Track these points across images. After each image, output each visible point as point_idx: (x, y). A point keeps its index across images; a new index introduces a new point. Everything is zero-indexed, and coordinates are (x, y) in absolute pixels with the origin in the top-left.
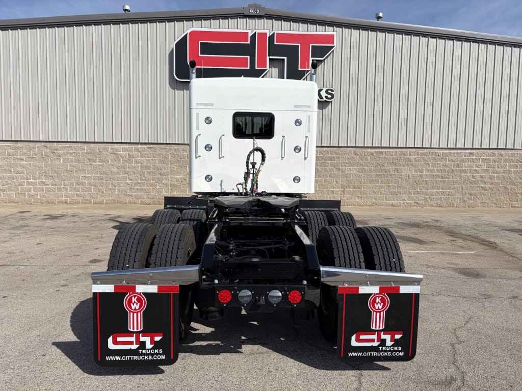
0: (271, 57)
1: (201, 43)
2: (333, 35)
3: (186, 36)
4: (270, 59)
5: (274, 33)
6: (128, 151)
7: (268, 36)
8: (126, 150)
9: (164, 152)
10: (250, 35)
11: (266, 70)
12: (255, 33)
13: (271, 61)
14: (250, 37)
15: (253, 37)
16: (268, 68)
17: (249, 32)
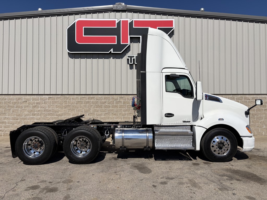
0: (131, 36)
1: (84, 28)
2: (172, 21)
3: (75, 23)
4: (130, 37)
5: (133, 20)
7: (129, 22)
8: (35, 99)
9: (60, 100)
10: (117, 22)
11: (128, 44)
12: (120, 20)
13: (131, 39)
14: (117, 23)
15: (119, 23)
16: (129, 43)
17: (116, 20)
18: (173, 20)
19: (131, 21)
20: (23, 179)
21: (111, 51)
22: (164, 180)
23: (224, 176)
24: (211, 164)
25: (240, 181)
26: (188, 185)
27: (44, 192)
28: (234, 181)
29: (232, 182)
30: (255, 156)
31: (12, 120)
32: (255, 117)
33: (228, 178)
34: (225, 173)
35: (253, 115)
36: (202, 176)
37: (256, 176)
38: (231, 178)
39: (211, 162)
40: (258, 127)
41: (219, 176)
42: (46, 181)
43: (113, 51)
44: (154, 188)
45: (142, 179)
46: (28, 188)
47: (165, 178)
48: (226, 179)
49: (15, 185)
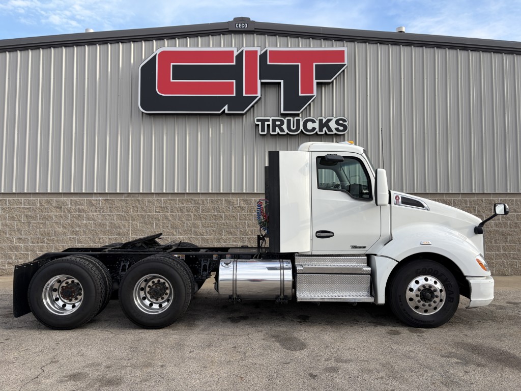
0: (263, 81)
1: (173, 65)
2: (343, 51)
3: (156, 55)
4: (262, 83)
5: (267, 51)
6: (78, 205)
7: (259, 54)
8: (76, 203)
9: (124, 205)
10: (236, 54)
11: (257, 97)
12: (243, 50)
13: (263, 85)
14: (236, 57)
15: (240, 55)
16: (259, 94)
17: (235, 50)
18: (345, 49)
19: (262, 53)
20: (54, 360)
21: (225, 110)
22: (332, 363)
23: (452, 357)
24: (423, 332)
25: (483, 366)
26: (381, 375)
27: (96, 386)
28: (471, 368)
29: (468, 369)
30: (510, 318)
31: (32, 242)
32: (507, 238)
33: (459, 361)
34: (453, 351)
35: (503, 235)
36: (406, 356)
37: (514, 357)
38: (466, 362)
39: (424, 329)
40: (514, 258)
41: (443, 356)
42: (99, 365)
43: (228, 111)
44: (312, 380)
45: (289, 361)
46: (65, 377)
47: (333, 360)
48: (457, 363)
49: (40, 371)
